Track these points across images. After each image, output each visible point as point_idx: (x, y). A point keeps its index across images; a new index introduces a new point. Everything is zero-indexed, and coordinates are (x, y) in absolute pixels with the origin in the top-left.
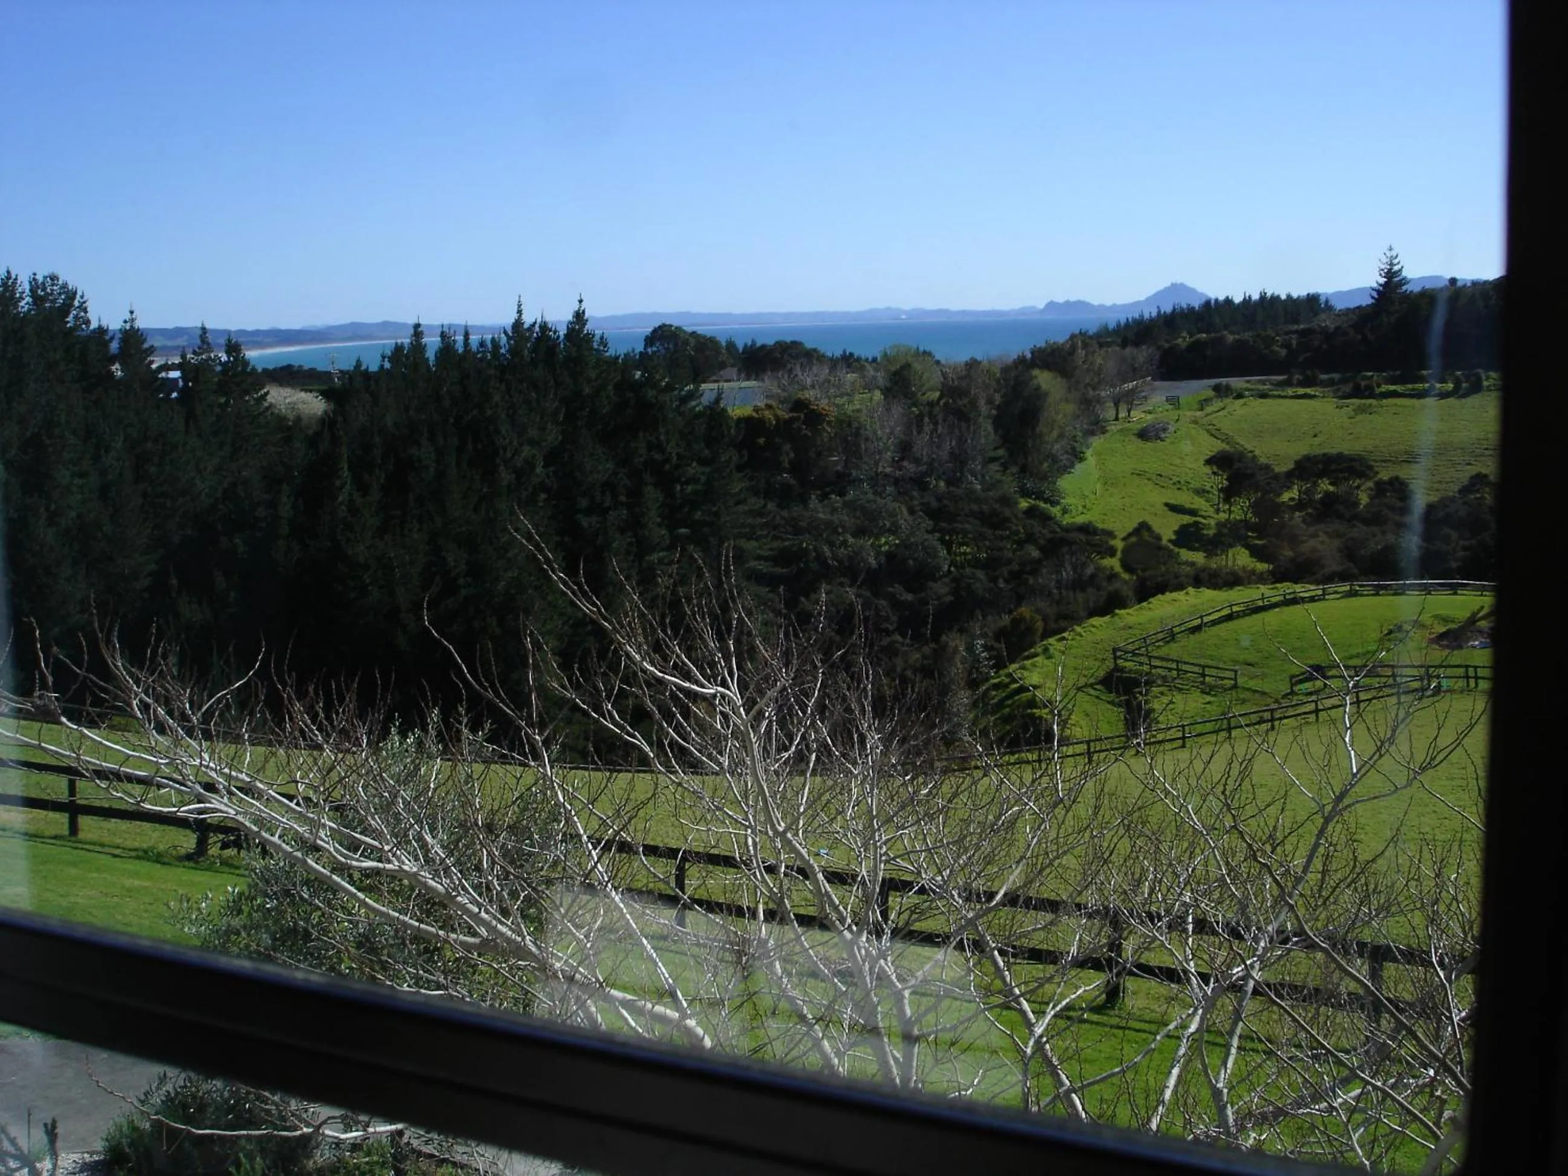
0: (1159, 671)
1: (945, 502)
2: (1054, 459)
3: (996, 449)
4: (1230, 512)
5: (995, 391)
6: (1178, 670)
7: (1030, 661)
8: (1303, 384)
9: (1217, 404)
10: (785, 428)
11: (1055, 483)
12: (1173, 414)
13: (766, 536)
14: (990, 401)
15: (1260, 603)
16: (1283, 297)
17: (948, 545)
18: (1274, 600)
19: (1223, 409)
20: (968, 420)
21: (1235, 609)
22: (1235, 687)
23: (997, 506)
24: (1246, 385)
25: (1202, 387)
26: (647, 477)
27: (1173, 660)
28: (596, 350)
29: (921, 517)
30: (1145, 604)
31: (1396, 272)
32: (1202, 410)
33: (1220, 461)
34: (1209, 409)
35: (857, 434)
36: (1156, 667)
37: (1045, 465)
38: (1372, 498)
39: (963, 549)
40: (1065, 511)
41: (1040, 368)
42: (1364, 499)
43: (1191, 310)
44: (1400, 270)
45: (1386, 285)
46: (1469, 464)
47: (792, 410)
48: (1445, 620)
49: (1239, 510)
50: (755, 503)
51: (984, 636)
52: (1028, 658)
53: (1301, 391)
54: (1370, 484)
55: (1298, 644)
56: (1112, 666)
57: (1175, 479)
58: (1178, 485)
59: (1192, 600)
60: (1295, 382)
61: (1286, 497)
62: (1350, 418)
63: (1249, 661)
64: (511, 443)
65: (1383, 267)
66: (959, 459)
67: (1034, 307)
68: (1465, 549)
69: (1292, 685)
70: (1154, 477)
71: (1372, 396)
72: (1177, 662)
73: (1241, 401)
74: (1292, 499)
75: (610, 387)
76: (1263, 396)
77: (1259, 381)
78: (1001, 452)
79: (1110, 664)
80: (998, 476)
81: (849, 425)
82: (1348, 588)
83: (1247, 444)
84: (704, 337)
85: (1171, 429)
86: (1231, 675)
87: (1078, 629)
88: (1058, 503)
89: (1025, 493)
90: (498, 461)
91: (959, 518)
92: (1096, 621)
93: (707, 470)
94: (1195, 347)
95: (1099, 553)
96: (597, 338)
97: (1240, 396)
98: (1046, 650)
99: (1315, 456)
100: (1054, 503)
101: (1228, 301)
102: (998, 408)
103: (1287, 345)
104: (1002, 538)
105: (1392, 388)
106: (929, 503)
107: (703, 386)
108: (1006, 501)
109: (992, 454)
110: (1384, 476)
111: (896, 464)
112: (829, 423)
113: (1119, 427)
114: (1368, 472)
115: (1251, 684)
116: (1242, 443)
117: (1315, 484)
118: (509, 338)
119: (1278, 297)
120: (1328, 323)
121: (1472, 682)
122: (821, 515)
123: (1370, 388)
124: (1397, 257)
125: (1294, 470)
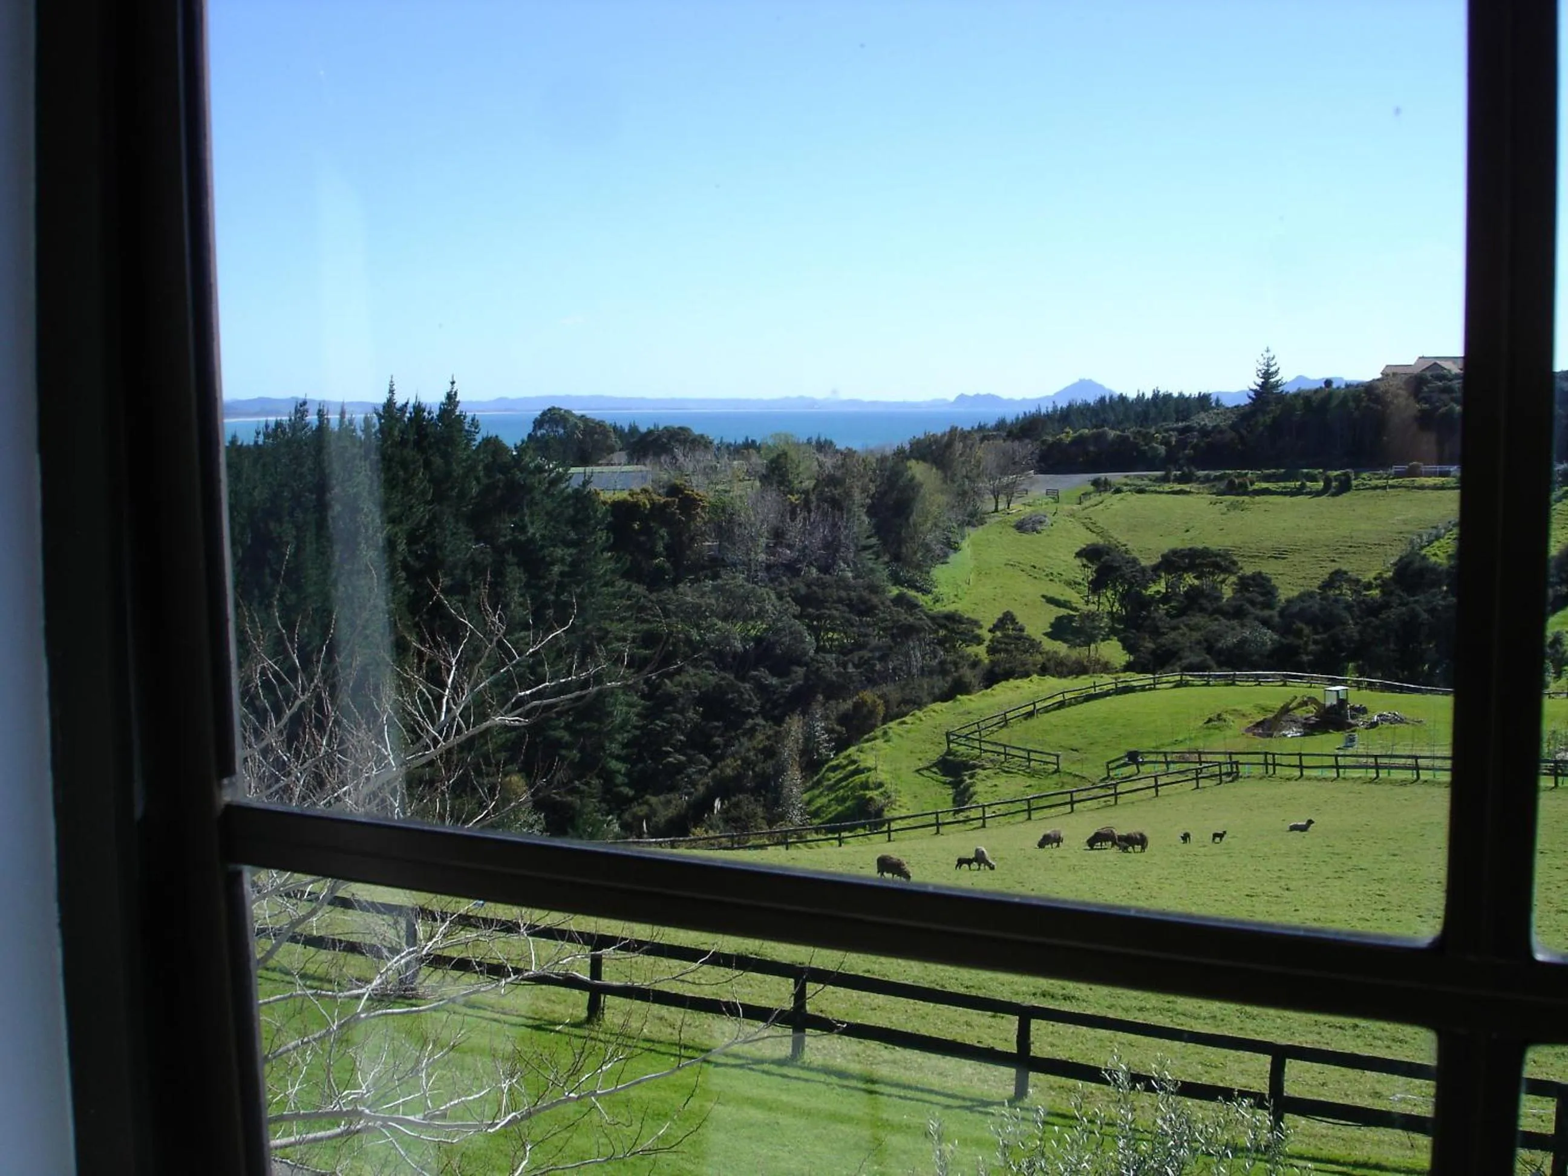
0: (989, 754)
1: (814, 588)
2: (928, 548)
3: (868, 537)
4: (1099, 603)
5: (871, 480)
6: (1006, 754)
7: (869, 744)
8: (1179, 480)
9: (1095, 498)
10: (659, 511)
11: (928, 573)
12: (1052, 508)
13: (630, 618)
14: (864, 490)
15: (1092, 691)
16: (1175, 395)
17: (815, 631)
18: (1106, 688)
19: (1101, 502)
20: (841, 509)
21: (1068, 696)
22: (1057, 771)
23: (865, 594)
24: (1124, 480)
25: (1081, 481)
26: (509, 557)
27: (1000, 745)
28: (467, 431)
29: (788, 602)
30: (989, 690)
31: (1272, 373)
32: (1080, 504)
33: (1090, 554)
34: (1086, 503)
35: (730, 521)
36: (986, 751)
37: (919, 555)
38: (1235, 591)
39: (830, 635)
40: (937, 600)
41: (917, 459)
42: (1227, 592)
43: (1087, 406)
44: (1276, 372)
45: (1263, 386)
46: (1333, 561)
47: (668, 495)
48: (1265, 709)
49: (1107, 603)
50: (621, 584)
51: (826, 718)
52: (867, 741)
53: (1177, 487)
54: (1233, 579)
55: (1121, 731)
56: (945, 748)
57: (1048, 571)
58: (1051, 577)
59: (1034, 687)
60: (1172, 478)
61: (1152, 589)
62: (1222, 514)
63: (1075, 747)
64: (373, 520)
65: (1260, 368)
66: (832, 546)
67: (944, 400)
68: (1315, 642)
69: (1109, 770)
70: (1028, 568)
71: (1246, 493)
72: (1005, 746)
73: (1119, 496)
74: (1158, 592)
75: (480, 468)
76: (1141, 491)
77: (1138, 477)
78: (873, 541)
79: (944, 748)
80: (870, 564)
81: (724, 510)
82: (1178, 678)
83: (1121, 537)
84: (593, 421)
85: (1048, 521)
86: (1053, 759)
87: (919, 714)
88: (930, 592)
89: (897, 581)
90: (360, 539)
91: (828, 605)
92: (938, 706)
93: (573, 551)
94: (1079, 441)
95: (964, 641)
96: (468, 420)
97: (1118, 491)
98: (885, 733)
99: (1182, 550)
100: (926, 592)
101: (1122, 399)
102: (872, 497)
103: (1166, 442)
104: (868, 625)
105: (1265, 485)
106: (797, 589)
107: (573, 470)
108: (874, 589)
109: (864, 542)
110: (1249, 570)
111: (770, 550)
112: (703, 507)
113: (997, 519)
114: (1232, 567)
115: (1075, 769)
116: (1116, 536)
117: (1180, 577)
118: (380, 417)
119: (1170, 395)
120: (1207, 421)
121: (1270, 768)
122: (689, 599)
123: (1243, 486)
124: (1273, 358)
125: (1160, 563)
